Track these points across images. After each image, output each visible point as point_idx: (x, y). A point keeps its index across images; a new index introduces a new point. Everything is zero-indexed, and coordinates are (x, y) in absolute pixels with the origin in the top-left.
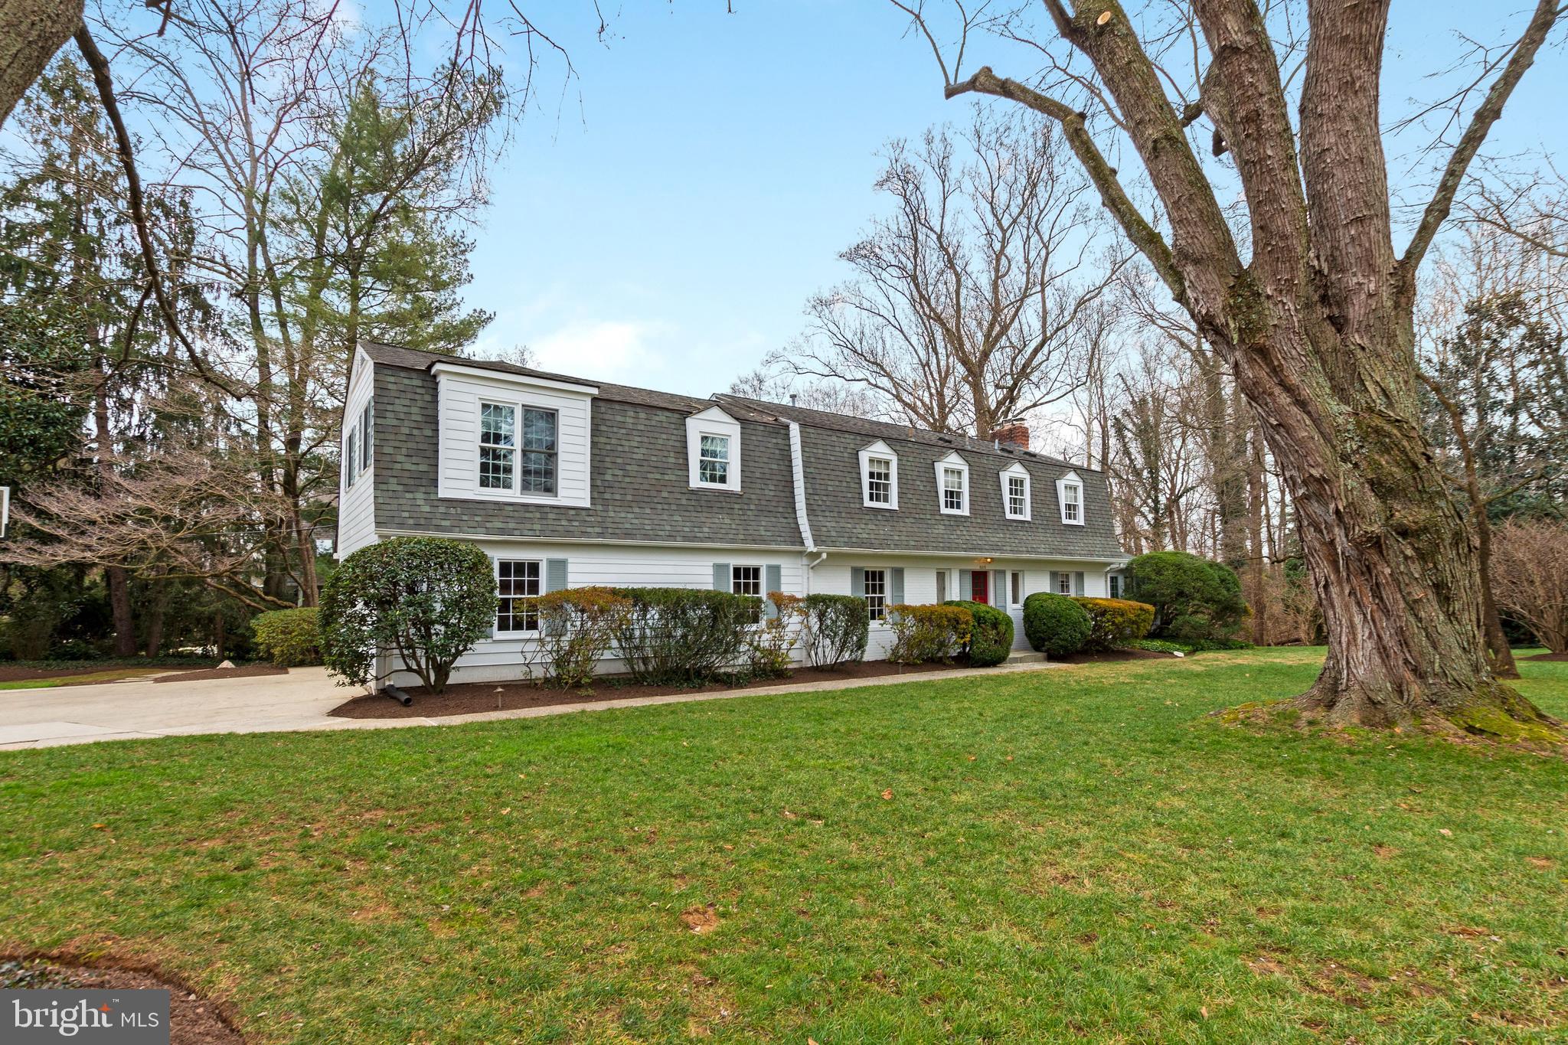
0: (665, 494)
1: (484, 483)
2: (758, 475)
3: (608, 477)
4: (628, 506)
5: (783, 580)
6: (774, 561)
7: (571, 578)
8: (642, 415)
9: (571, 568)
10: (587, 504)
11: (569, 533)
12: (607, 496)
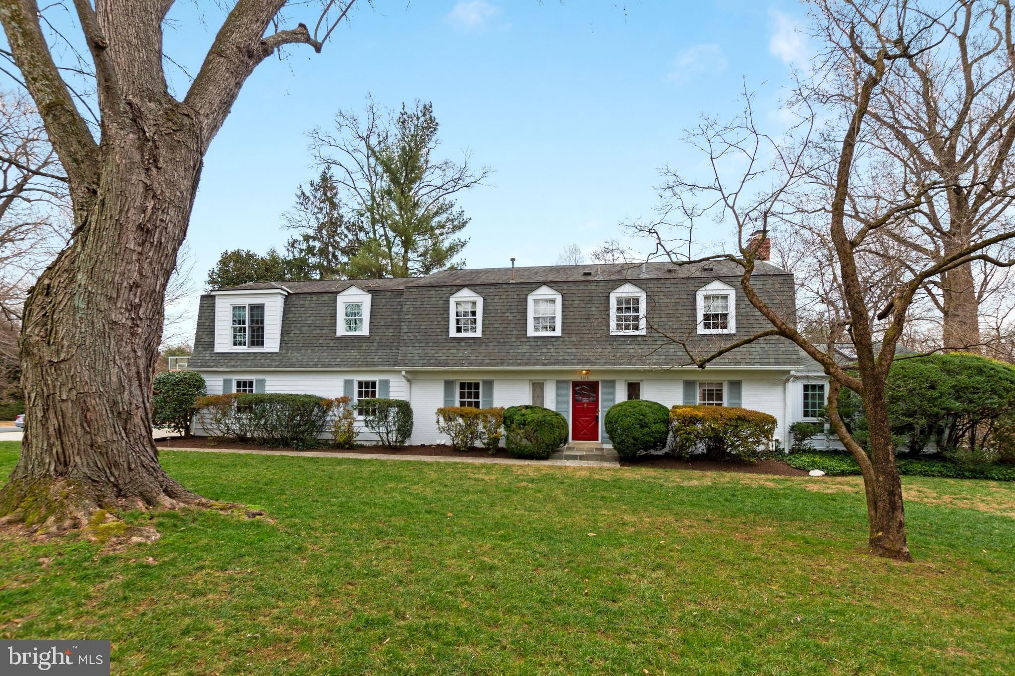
0: (321, 341)
1: (235, 344)
2: (382, 324)
3: (292, 335)
4: (299, 349)
5: (391, 389)
6: (384, 377)
7: (267, 388)
8: (315, 298)
9: (267, 383)
10: (277, 350)
11: (262, 366)
12: (290, 345)
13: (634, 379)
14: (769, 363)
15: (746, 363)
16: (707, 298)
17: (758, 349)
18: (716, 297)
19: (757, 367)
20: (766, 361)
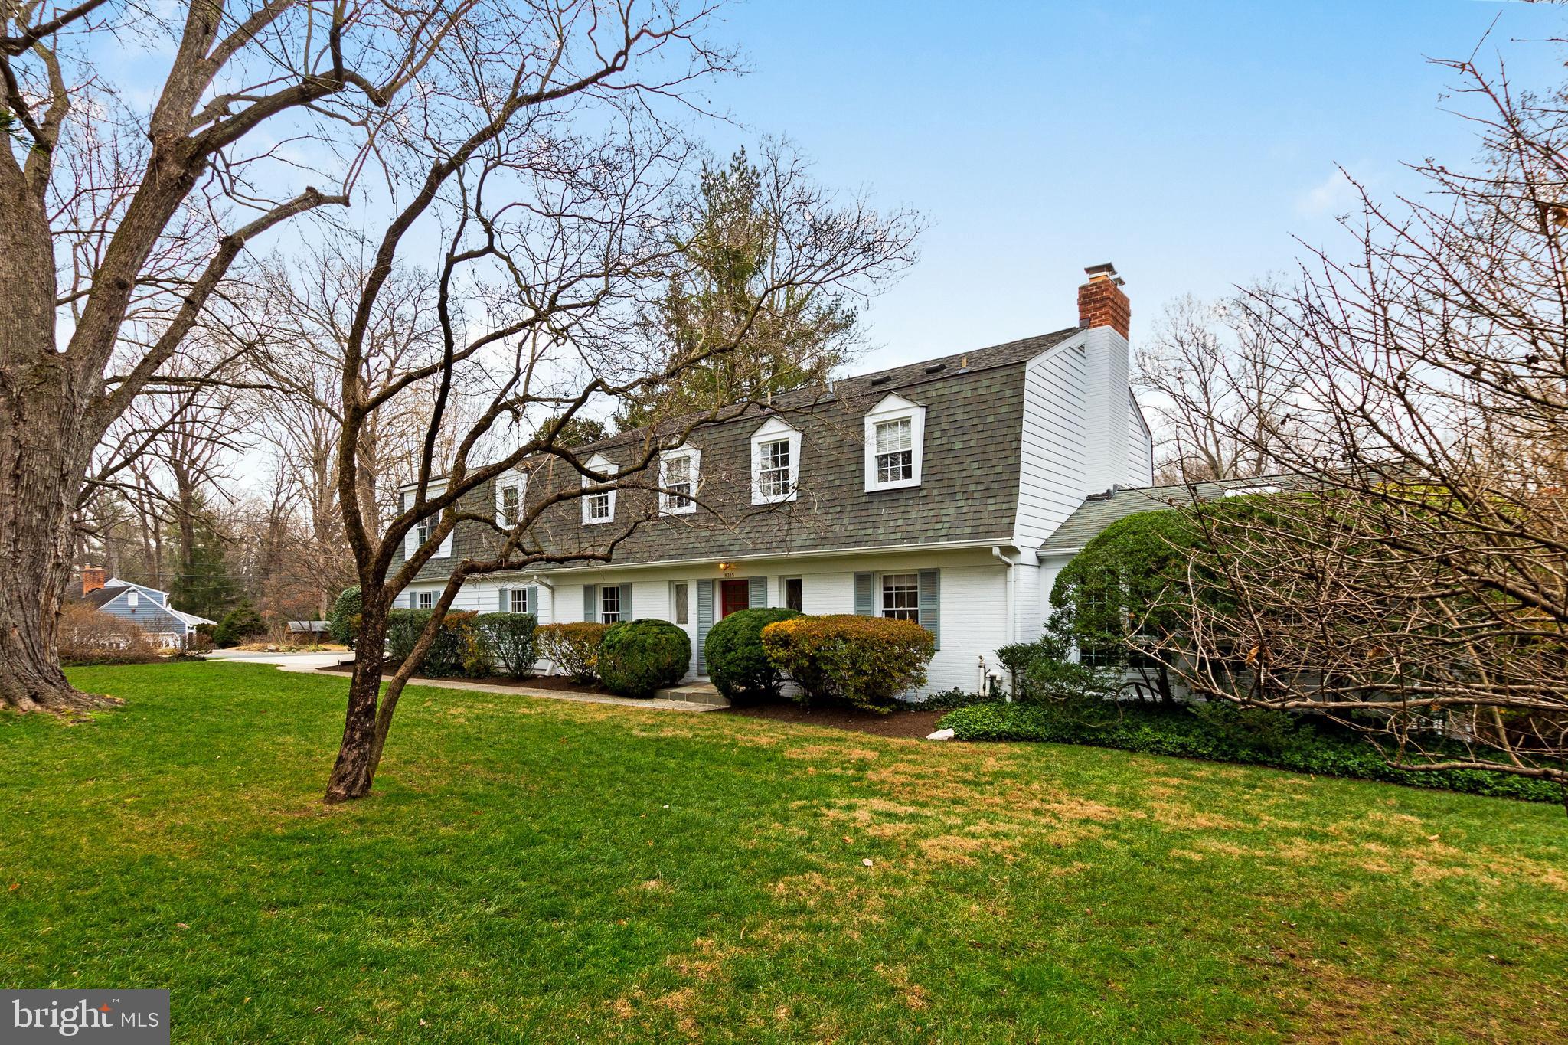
3: (462, 535)
4: (466, 553)
5: (539, 600)
6: (532, 584)
10: (450, 554)
11: (435, 575)
12: (459, 548)
13: (792, 573)
14: (960, 537)
15: (928, 538)
16: (880, 427)
17: (952, 511)
18: (893, 424)
19: (943, 544)
20: (958, 531)
